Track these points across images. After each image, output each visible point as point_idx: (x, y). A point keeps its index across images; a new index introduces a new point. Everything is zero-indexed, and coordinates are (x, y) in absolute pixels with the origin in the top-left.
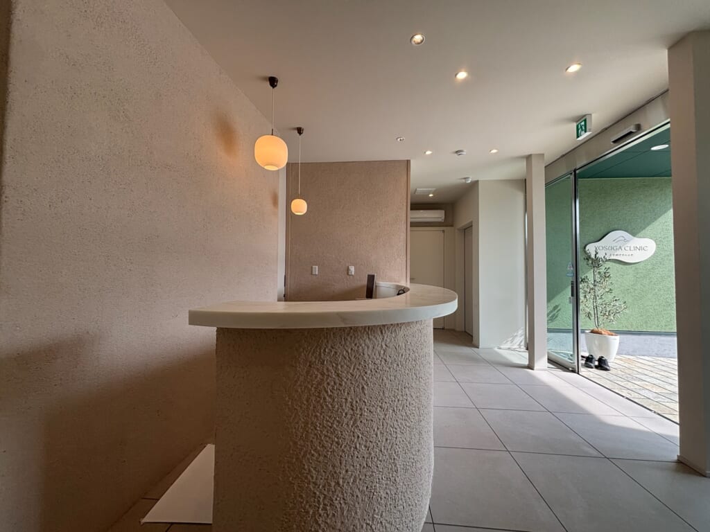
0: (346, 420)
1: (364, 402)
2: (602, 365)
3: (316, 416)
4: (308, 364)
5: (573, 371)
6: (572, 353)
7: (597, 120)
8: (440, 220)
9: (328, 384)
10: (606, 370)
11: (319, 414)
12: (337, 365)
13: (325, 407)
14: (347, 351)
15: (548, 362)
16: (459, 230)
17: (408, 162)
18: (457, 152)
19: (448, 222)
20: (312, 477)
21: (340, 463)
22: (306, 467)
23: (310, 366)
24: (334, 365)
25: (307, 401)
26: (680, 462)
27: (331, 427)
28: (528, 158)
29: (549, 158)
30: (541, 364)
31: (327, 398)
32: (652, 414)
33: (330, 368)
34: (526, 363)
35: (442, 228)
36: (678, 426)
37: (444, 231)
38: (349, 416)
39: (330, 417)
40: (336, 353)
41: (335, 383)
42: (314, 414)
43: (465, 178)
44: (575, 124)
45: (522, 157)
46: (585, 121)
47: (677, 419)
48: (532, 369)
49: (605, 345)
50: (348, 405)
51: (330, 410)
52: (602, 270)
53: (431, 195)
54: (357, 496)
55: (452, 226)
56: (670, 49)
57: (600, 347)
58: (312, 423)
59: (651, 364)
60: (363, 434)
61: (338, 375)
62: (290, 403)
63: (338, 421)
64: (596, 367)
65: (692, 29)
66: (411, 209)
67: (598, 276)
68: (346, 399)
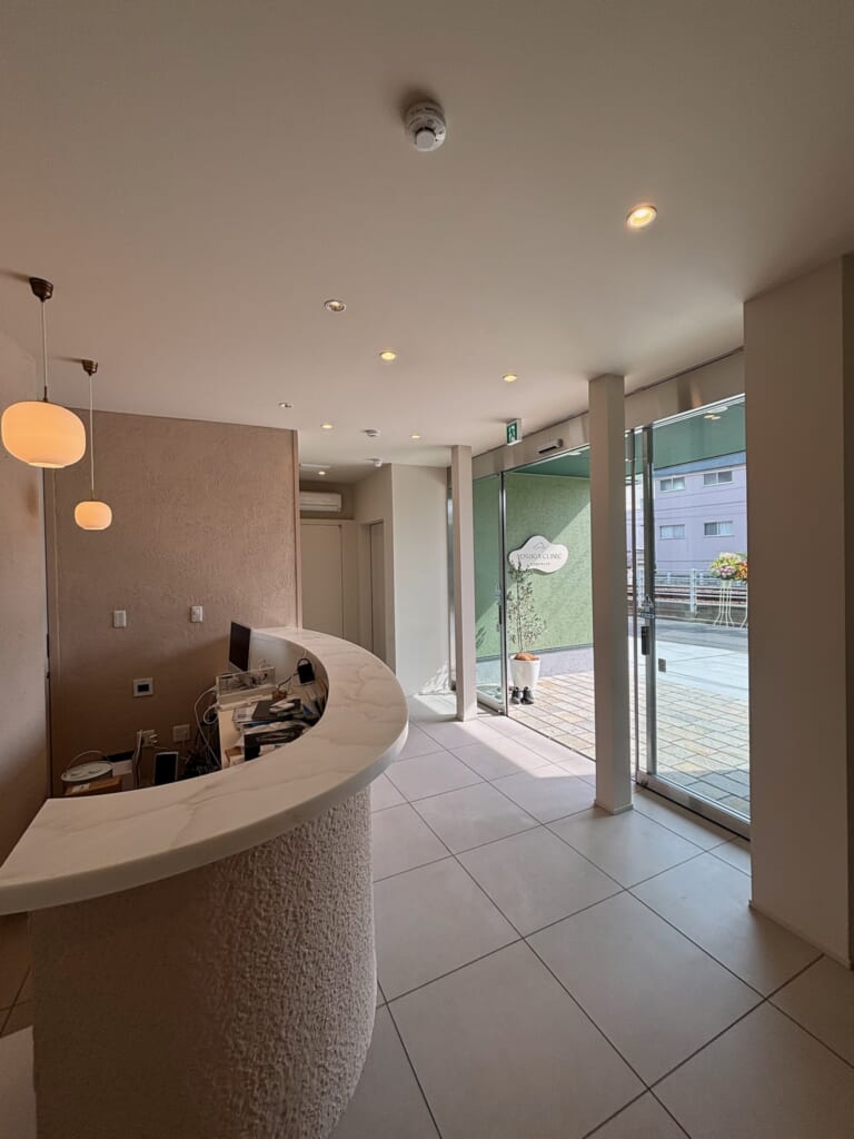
0: (287, 942)
1: (311, 901)
2: (526, 700)
3: (244, 958)
4: (228, 885)
5: (502, 714)
6: (499, 685)
7: (525, 425)
8: (335, 509)
9: (261, 902)
10: (531, 703)
11: (247, 954)
12: (272, 869)
13: (257, 938)
14: (286, 843)
15: (479, 706)
16: (364, 526)
17: (293, 434)
18: (368, 431)
19: (347, 513)
20: (241, 1052)
21: (282, 1007)
22: (231, 1042)
23: (232, 887)
24: (268, 871)
25: (229, 942)
26: (596, 806)
27: (266, 964)
28: (454, 448)
29: (476, 451)
30: (472, 710)
31: (260, 923)
32: (572, 753)
33: (263, 878)
34: (453, 712)
35: (337, 522)
36: (594, 764)
37: (340, 526)
38: (291, 933)
39: (265, 949)
40: (270, 852)
41: (270, 896)
42: (240, 957)
43: (374, 460)
44: (505, 426)
45: (447, 447)
46: (515, 425)
47: (592, 753)
48: (462, 721)
49: (527, 674)
50: (290, 917)
51: (264, 938)
52: (525, 585)
53: (322, 473)
54: (306, 1039)
55: (352, 518)
56: (590, 382)
57: (524, 675)
58: (238, 972)
59: (566, 684)
60: (310, 948)
61: (274, 883)
62: (199, 960)
63: (277, 949)
64: (522, 701)
65: (606, 371)
66: (301, 490)
67: (521, 591)
68: (287, 911)
